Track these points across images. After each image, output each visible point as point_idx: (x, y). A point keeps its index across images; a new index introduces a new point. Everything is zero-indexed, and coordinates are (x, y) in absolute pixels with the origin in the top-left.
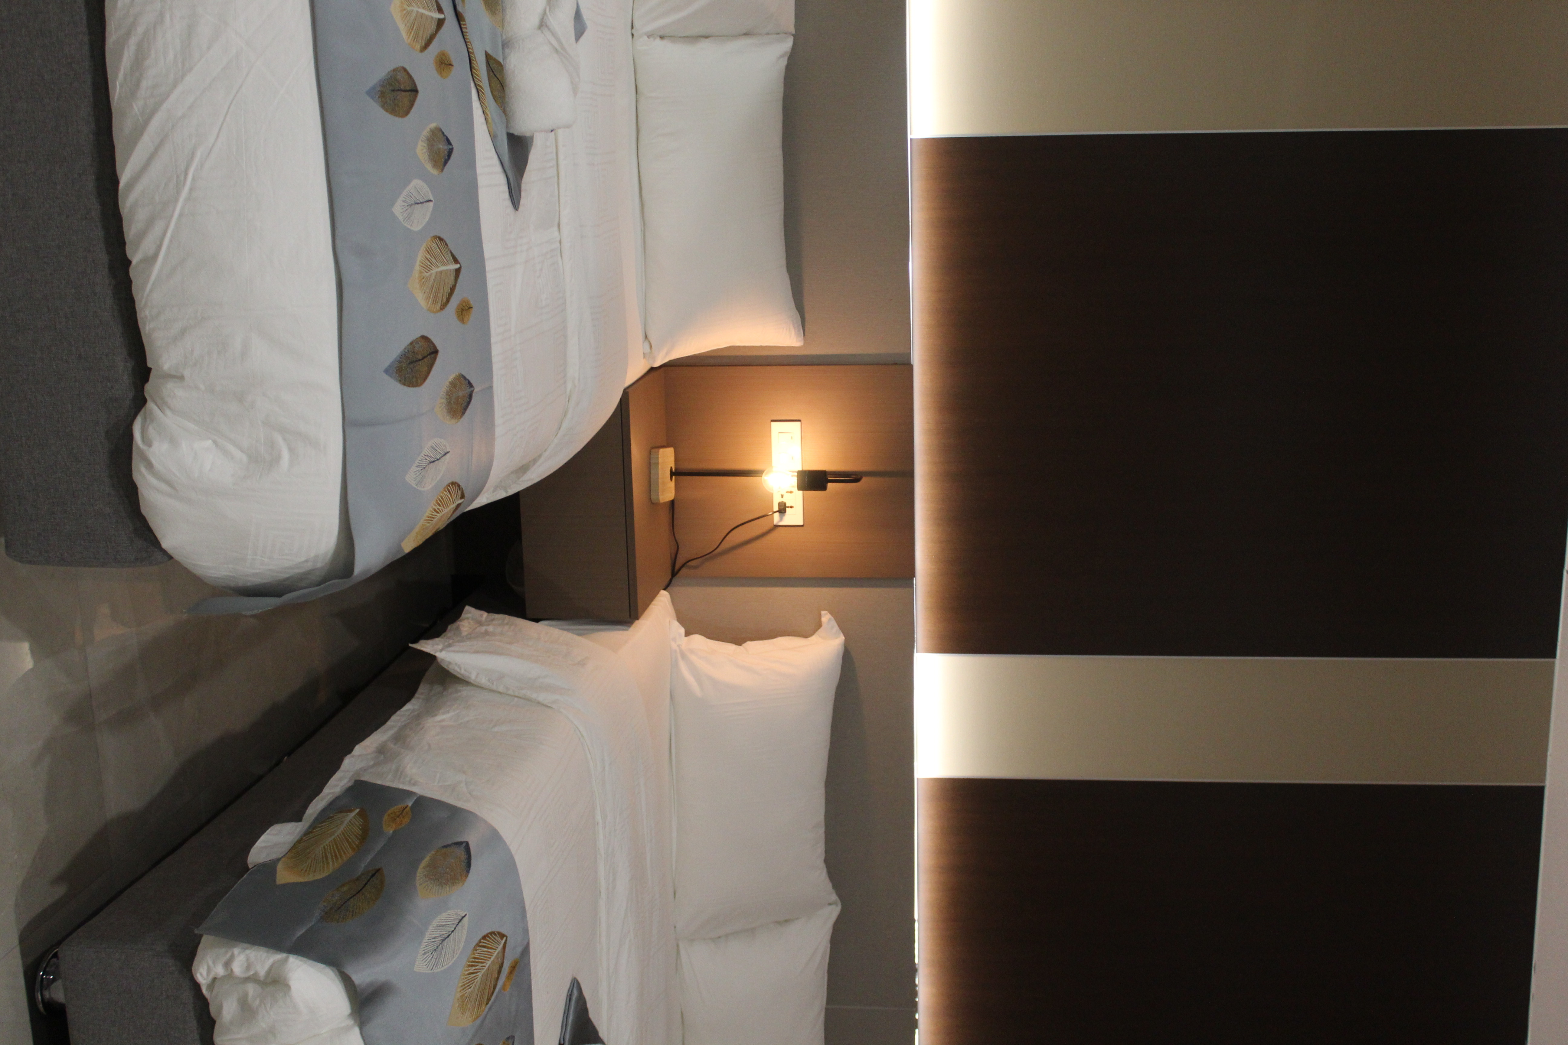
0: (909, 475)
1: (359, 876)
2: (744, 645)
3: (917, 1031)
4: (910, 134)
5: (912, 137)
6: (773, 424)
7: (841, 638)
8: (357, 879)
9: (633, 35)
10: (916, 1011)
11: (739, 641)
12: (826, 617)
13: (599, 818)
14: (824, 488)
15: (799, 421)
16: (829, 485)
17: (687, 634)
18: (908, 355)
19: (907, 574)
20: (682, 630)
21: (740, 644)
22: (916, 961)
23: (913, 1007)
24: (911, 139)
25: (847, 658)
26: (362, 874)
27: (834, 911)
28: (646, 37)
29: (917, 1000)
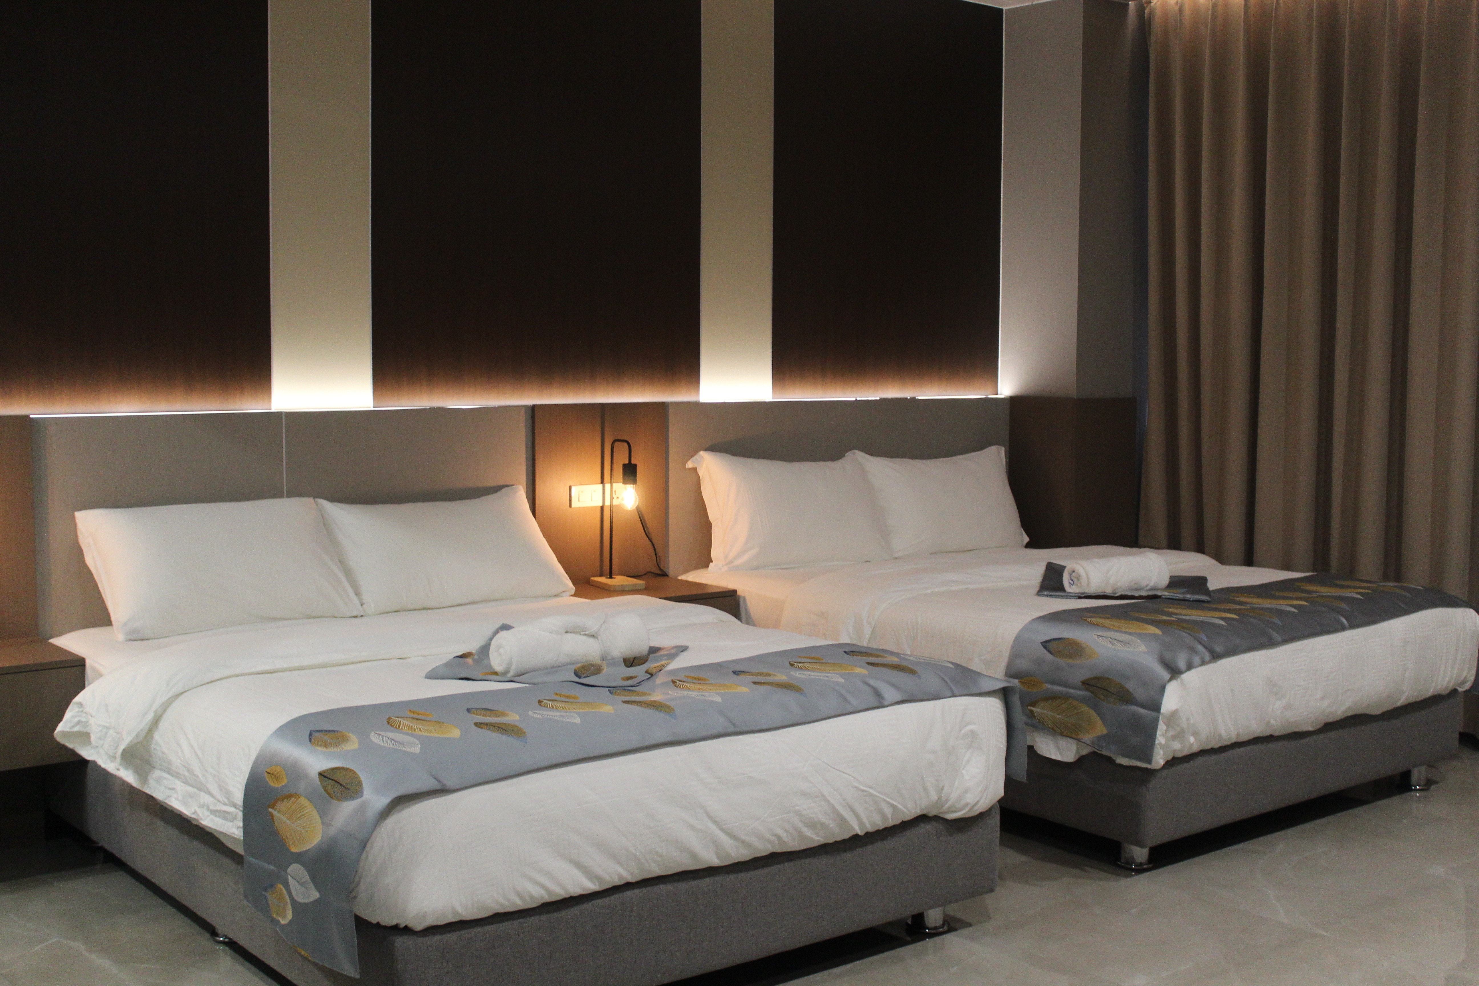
0: (603, 405)
1: (1091, 692)
2: (711, 522)
3: (917, 398)
4: (370, 408)
5: (372, 406)
6: (573, 505)
7: (702, 453)
8: (1093, 692)
9: (362, 616)
10: (906, 399)
11: (709, 525)
12: (690, 465)
13: (929, 591)
14: (635, 466)
15: (570, 487)
16: (633, 462)
17: (712, 562)
18: (526, 407)
19: (662, 408)
20: (711, 564)
21: (711, 524)
22: (878, 398)
23: (904, 400)
24: (374, 407)
25: (714, 448)
26: (1088, 690)
27: (859, 456)
28: (364, 606)
29: (909, 398)
